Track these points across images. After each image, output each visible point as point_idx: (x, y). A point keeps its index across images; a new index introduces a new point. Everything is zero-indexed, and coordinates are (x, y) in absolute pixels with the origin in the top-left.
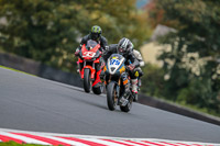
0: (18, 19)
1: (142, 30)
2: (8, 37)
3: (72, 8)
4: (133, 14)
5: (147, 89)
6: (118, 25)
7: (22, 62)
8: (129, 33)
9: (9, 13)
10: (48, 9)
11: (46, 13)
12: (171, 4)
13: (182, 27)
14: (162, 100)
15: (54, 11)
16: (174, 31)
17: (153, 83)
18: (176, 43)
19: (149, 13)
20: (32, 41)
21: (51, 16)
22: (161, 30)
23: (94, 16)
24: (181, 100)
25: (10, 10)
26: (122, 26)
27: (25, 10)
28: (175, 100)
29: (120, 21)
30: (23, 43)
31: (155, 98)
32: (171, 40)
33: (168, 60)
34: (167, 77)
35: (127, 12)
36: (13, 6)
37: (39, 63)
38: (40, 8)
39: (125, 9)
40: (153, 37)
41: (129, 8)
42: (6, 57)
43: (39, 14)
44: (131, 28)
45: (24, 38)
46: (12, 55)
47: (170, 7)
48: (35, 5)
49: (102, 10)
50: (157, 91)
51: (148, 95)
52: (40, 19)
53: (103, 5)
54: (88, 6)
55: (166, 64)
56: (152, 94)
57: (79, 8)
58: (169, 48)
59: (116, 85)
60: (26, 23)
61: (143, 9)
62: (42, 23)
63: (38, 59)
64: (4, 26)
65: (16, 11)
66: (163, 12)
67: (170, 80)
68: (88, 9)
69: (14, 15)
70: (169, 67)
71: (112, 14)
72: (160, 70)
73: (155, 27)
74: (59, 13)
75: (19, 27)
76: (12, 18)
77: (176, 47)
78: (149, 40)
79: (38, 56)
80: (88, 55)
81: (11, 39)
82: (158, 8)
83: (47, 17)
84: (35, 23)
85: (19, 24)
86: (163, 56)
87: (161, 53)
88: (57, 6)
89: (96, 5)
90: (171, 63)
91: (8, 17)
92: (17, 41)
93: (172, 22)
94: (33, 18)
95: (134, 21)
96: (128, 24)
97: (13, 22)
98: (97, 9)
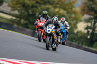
0: (23, 11)
1: (78, 16)
2: (18, 19)
3: (47, 6)
4: (74, 9)
5: (80, 42)
6: (67, 14)
7: (25, 30)
8: (72, 17)
9: (19, 9)
10: (36, 7)
11: (35, 9)
12: (90, 5)
13: (95, 15)
14: (87, 47)
15: (39, 8)
16: (92, 17)
17: (83, 40)
18: (93, 22)
19: (81, 9)
20: (29, 21)
21: (37, 10)
22: (86, 16)
23: (57, 10)
24: (95, 47)
25: (19, 7)
26: (69, 15)
27: (26, 7)
28: (92, 47)
29: (68, 13)
30: (25, 22)
31: (84, 46)
32: (91, 21)
33: (89, 30)
34: (89, 37)
35: (71, 8)
36: (20, 6)
37: (32, 31)
38: (33, 6)
39: (71, 7)
40: (83, 19)
41: (72, 7)
42: (18, 28)
43: (33, 9)
44: (73, 16)
45: (26, 20)
46: (20, 27)
47: (90, 6)
48: (31, 5)
49: (60, 8)
50: (84, 43)
51: (80, 45)
52: (33, 11)
53: (61, 5)
54: (54, 5)
55: (88, 32)
56: (82, 45)
57: (50, 6)
58: (89, 24)
59: (50, 38)
60: (26, 13)
61: (78, 7)
62: (34, 13)
63: (32, 29)
64: (17, 15)
65: (22, 8)
66: (87, 8)
67: (90, 38)
68: (54, 7)
69: (21, 9)
70: (90, 33)
71: (65, 9)
72: (86, 34)
73: (83, 15)
74: (41, 9)
75: (24, 15)
76: (20, 11)
77: (93, 24)
78: (81, 21)
79: (32, 27)
80: (40, 24)
81: (20, 20)
82: (85, 7)
83: (36, 11)
84: (31, 13)
85: (23, 13)
86: (87, 28)
87: (86, 26)
88: (40, 6)
89: (58, 5)
90: (91, 31)
91: (19, 11)
92: (23, 21)
93: (91, 13)
94: (30, 11)
95: (74, 12)
96: (72, 14)
97: (21, 12)
98: (58, 7)
